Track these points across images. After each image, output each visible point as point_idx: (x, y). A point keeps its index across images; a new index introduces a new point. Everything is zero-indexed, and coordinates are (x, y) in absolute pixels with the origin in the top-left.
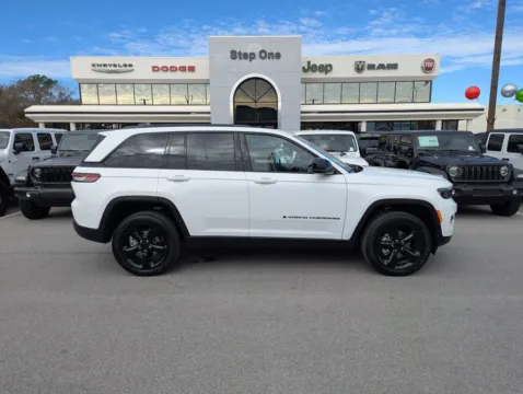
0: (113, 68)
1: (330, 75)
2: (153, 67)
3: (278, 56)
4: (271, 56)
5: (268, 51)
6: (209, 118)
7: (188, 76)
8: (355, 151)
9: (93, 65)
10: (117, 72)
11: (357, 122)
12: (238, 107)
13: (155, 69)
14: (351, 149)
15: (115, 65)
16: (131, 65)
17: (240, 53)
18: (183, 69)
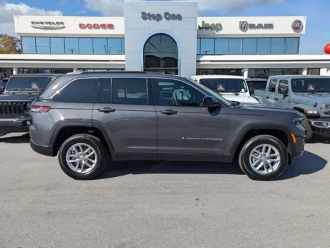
0: (48, 25)
3: (179, 17)
4: (173, 17)
5: (171, 13)
6: (124, 65)
7: (108, 32)
8: (246, 92)
9: (33, 23)
10: (52, 29)
11: (241, 69)
12: (146, 56)
13: (81, 26)
14: (243, 90)
15: (50, 23)
16: (62, 23)
17: (149, 14)
18: (103, 26)
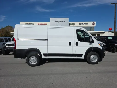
1: (74, 26)
2: (38, 24)
4: (63, 22)
17: (56, 21)
